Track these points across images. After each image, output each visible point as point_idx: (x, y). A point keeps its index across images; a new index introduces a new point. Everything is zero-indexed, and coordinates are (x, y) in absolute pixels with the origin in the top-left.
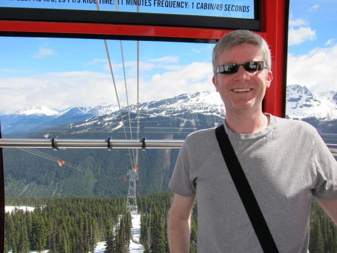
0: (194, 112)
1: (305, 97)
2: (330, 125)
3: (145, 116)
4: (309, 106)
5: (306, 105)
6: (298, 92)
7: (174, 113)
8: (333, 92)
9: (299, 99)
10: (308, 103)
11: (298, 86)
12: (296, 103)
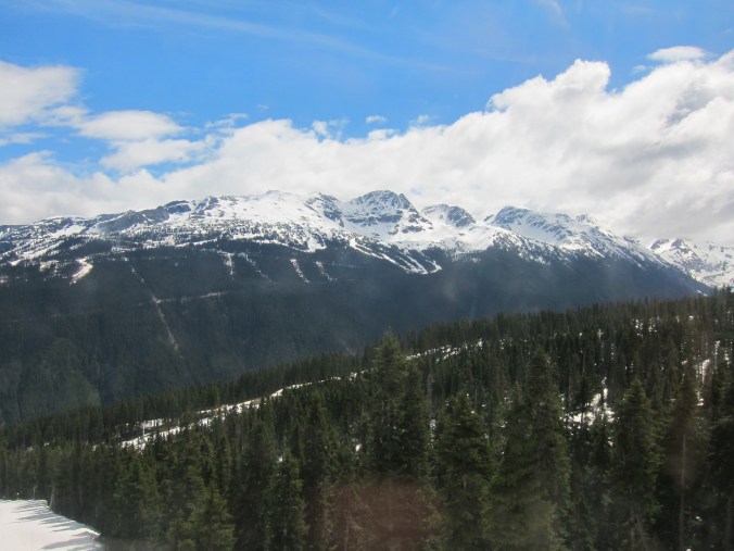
0: (235, 237)
1: (406, 214)
2: (475, 260)
3: (131, 246)
4: (418, 229)
5: (412, 229)
6: (393, 204)
7: (195, 239)
8: (447, 206)
9: (396, 218)
10: (415, 225)
11: (392, 194)
12: (394, 224)
